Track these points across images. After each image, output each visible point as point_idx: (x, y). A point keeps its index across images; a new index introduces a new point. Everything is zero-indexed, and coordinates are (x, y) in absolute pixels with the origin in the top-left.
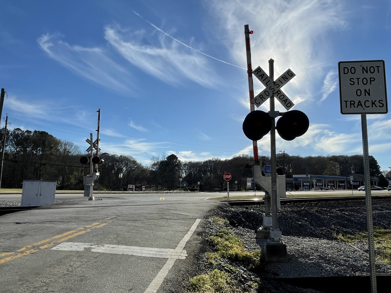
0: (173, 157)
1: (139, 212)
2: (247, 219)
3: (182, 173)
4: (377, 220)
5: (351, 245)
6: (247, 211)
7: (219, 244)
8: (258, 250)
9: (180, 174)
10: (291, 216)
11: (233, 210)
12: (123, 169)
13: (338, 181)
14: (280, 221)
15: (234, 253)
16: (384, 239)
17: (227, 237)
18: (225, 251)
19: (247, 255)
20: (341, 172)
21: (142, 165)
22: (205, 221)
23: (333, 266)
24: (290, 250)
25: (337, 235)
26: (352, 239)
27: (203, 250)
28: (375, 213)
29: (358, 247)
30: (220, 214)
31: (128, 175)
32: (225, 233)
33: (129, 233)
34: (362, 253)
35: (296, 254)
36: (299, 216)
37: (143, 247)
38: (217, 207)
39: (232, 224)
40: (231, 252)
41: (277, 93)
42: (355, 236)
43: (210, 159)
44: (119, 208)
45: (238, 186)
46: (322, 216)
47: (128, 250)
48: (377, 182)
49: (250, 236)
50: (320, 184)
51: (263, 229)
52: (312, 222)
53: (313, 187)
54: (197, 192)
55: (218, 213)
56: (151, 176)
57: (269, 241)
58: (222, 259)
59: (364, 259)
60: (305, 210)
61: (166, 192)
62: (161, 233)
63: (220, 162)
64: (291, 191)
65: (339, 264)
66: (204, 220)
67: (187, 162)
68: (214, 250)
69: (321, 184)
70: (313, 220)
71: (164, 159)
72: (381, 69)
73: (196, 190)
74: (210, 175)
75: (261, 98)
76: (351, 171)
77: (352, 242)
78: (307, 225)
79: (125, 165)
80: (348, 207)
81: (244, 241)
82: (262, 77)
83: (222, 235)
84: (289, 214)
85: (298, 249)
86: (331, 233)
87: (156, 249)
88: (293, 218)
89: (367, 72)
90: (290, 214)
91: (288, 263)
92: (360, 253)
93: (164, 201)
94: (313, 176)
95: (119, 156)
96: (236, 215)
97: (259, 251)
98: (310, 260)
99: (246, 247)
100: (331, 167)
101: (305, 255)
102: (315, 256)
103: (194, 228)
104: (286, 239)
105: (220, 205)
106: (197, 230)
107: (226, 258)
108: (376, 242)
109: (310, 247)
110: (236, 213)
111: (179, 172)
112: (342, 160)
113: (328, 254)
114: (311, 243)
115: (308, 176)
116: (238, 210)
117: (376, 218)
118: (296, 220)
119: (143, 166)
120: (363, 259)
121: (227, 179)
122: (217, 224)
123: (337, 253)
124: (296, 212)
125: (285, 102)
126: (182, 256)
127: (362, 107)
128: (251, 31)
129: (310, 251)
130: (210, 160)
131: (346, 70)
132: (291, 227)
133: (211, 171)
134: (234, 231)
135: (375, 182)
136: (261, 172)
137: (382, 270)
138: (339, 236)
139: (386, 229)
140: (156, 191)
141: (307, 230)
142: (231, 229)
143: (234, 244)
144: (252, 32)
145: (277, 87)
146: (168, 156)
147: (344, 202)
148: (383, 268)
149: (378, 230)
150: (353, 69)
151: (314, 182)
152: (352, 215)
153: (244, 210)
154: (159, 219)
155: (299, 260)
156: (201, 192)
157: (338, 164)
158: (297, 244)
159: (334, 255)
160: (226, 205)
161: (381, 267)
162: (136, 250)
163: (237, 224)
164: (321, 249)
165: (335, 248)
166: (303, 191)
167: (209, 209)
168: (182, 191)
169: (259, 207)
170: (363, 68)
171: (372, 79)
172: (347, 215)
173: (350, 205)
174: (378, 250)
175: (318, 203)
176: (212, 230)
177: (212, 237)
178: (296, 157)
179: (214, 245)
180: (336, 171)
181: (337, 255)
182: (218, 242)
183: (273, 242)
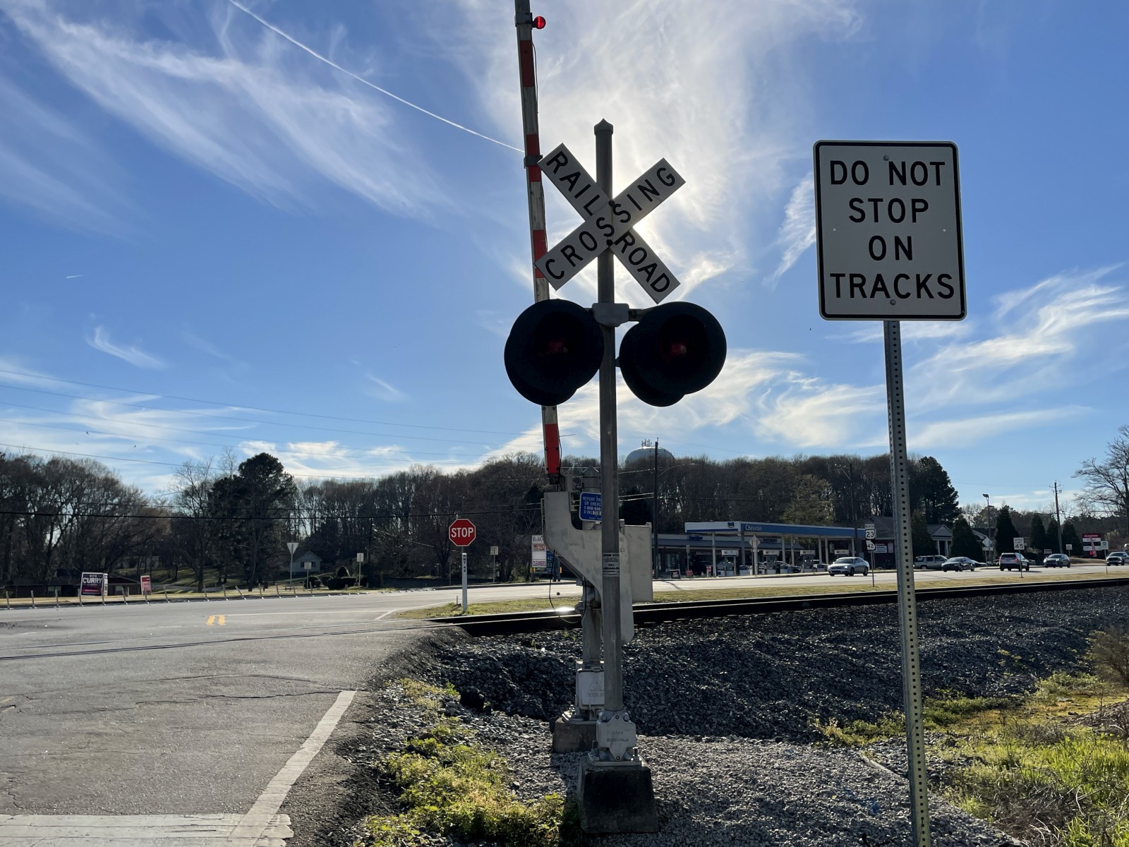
0: (264, 464)
1: (112, 676)
2: (527, 683)
3: (297, 521)
4: (945, 668)
5: (864, 757)
6: (527, 654)
7: (418, 781)
8: (555, 794)
9: (290, 525)
10: (675, 666)
11: (476, 650)
12: (64, 511)
13: (829, 542)
14: (638, 683)
15: (469, 813)
16: (966, 731)
17: (446, 752)
18: (439, 806)
19: (515, 814)
20: (837, 510)
21: (142, 495)
22: (372, 698)
23: (802, 834)
24: (665, 785)
25: (822, 723)
26: (870, 736)
27: (354, 810)
28: (940, 646)
29: (887, 761)
30: (428, 671)
31: (83, 534)
32: (442, 740)
33: (64, 765)
34: (896, 783)
35: (683, 799)
36: (703, 664)
37: (116, 814)
38: (419, 643)
39: (472, 703)
40: (460, 807)
41: (622, 243)
42: (879, 725)
43: (402, 471)
44: (31, 665)
45: (502, 566)
46: (777, 662)
47: (53, 831)
48: (949, 543)
49: (531, 742)
50: (771, 552)
51: (576, 717)
52: (743, 684)
53: (749, 562)
54: (354, 591)
55: (422, 664)
56: (178, 536)
57: (591, 759)
58: (425, 838)
59: (900, 804)
60: (722, 642)
61: (236, 593)
62: (196, 753)
63: (440, 481)
64: (679, 578)
65: (823, 827)
66: (368, 693)
67: (317, 481)
68: (399, 804)
69: (777, 553)
70: (746, 674)
71: (228, 472)
72: (946, 171)
73: (351, 583)
74: (401, 527)
75: (568, 257)
76: (870, 509)
77: (870, 744)
78: (726, 694)
79: (73, 495)
80: (859, 627)
81: (509, 762)
82: (573, 183)
83: (431, 746)
84: (667, 657)
85: (692, 782)
86: (802, 718)
87: (173, 820)
88: (681, 672)
89: (903, 181)
90: (671, 658)
91: (657, 833)
92: (890, 784)
93: (223, 629)
94: (751, 525)
95: (46, 461)
96: (487, 670)
97: (558, 796)
98: (730, 816)
99: (514, 785)
100: (808, 496)
101: (714, 802)
102: (747, 803)
103: (327, 725)
104: (651, 749)
105: (429, 634)
106: (340, 733)
107: (439, 831)
108: (941, 742)
109: (730, 771)
110: (488, 662)
111: (288, 519)
112: (842, 471)
113: (790, 794)
114: (736, 757)
115: (733, 524)
116: (495, 652)
117: (942, 661)
118: (693, 677)
119: (142, 501)
120: (897, 804)
121: (460, 540)
122: (415, 707)
123: (819, 786)
124: (692, 651)
125: (647, 272)
126: (270, 839)
127: (888, 296)
128: (537, 19)
129: (731, 785)
130: (404, 473)
131: (838, 170)
132: (674, 705)
133: (407, 515)
134: (474, 727)
135: (942, 544)
136: (570, 514)
137: (957, 835)
138: (829, 728)
139: (972, 698)
140: (195, 592)
141: (727, 711)
142: (466, 721)
143: (470, 779)
144: (540, 23)
145: (622, 221)
146: (245, 460)
147: (845, 610)
148: (959, 830)
149: (948, 702)
150: (860, 169)
151: (755, 546)
152: (869, 653)
153: (514, 650)
154: (195, 701)
155: (696, 819)
156: (367, 592)
157: (828, 484)
158: (690, 764)
159: (808, 796)
160: (452, 634)
161: (954, 827)
162: (87, 831)
163: (486, 704)
164: (766, 775)
165: (811, 769)
166: (718, 578)
167: (388, 651)
168: (294, 589)
169: (569, 638)
170: (892, 166)
171: (919, 205)
172: (854, 654)
173: (863, 621)
174: (948, 767)
175: (763, 618)
176: (394, 730)
177: (391, 755)
178: (696, 462)
179: (400, 786)
180: (824, 507)
181: (818, 795)
182: (414, 773)
183: (607, 759)
